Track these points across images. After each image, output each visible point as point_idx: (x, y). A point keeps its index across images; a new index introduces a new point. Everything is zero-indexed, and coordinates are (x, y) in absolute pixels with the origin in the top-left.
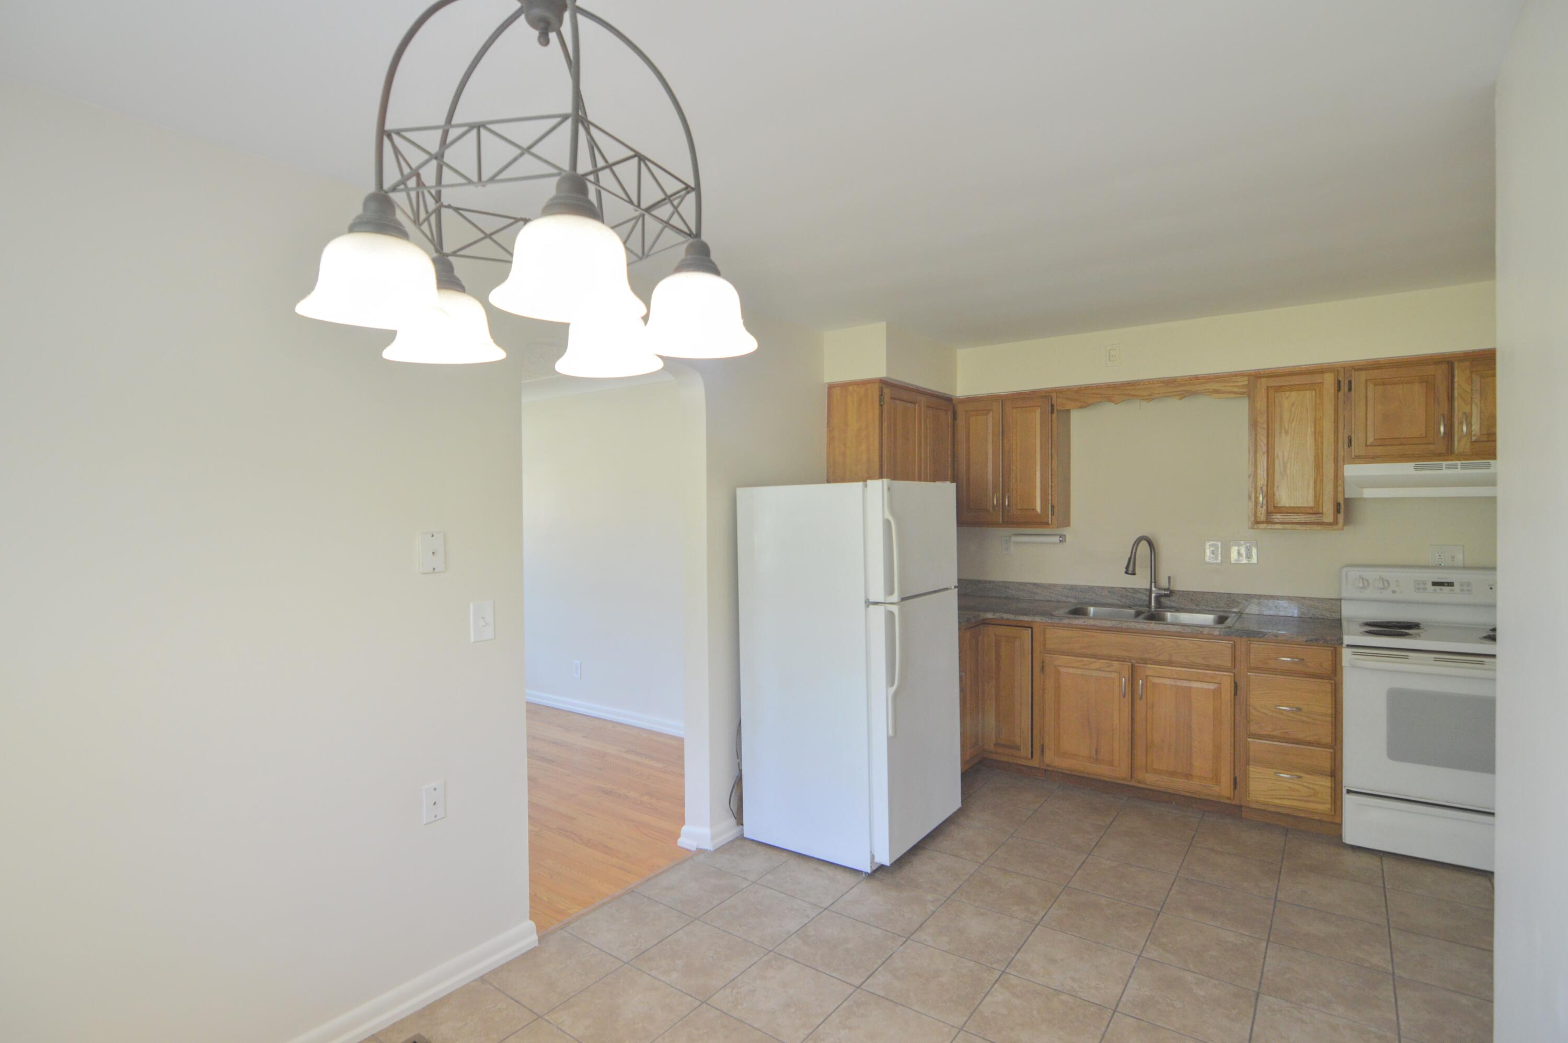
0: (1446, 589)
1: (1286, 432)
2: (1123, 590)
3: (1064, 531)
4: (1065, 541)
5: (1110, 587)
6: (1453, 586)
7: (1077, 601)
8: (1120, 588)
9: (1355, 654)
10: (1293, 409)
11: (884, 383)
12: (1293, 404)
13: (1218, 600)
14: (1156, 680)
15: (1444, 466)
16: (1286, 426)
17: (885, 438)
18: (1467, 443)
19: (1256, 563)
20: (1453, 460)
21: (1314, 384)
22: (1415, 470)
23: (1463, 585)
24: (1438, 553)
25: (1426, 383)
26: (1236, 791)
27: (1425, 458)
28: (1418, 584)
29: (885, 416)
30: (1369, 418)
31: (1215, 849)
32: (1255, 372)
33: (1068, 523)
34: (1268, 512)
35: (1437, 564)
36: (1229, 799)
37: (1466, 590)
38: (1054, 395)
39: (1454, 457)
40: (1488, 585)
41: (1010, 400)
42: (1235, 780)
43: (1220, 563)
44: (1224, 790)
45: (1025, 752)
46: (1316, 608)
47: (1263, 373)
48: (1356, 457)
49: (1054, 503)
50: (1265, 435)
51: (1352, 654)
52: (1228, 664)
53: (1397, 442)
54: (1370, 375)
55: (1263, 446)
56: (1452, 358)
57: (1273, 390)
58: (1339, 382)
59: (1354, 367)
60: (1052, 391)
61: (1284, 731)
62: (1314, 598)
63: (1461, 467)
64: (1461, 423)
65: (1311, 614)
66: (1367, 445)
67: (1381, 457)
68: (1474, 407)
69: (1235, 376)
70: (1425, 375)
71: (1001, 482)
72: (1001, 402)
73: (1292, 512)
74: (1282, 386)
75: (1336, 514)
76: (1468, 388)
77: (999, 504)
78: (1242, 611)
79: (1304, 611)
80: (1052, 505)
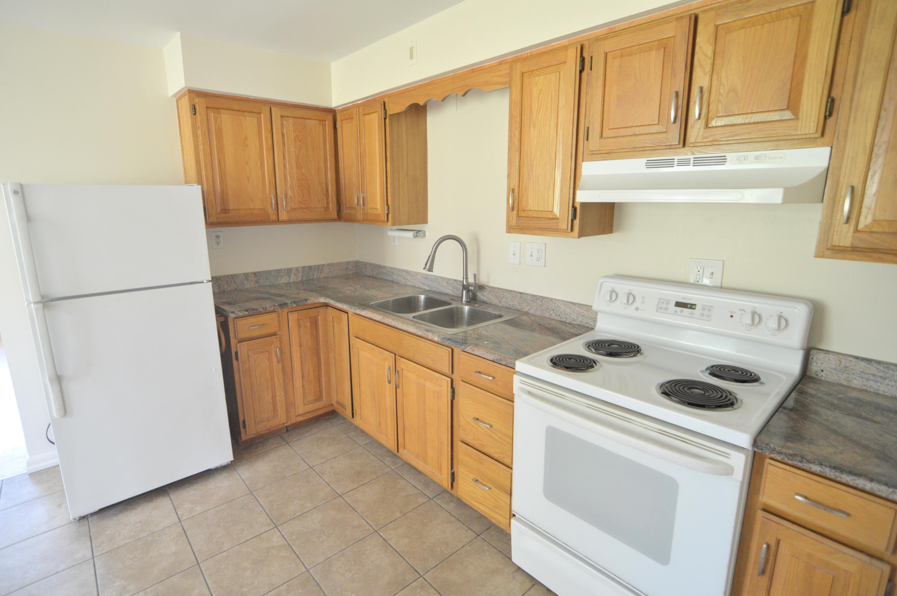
0: (686, 311)
1: (534, 126)
3: (423, 227)
6: (694, 308)
9: (522, 382)
10: (542, 96)
11: (194, 93)
12: (541, 91)
14: (406, 374)
15: (676, 163)
16: (534, 120)
17: (200, 144)
18: (700, 129)
19: (544, 265)
20: (686, 154)
21: (559, 66)
22: (647, 168)
23: (705, 309)
24: (697, 269)
25: (662, 50)
26: (454, 484)
27: (657, 151)
28: (663, 303)
29: (199, 124)
30: (606, 102)
31: (389, 542)
32: (515, 57)
33: (425, 221)
34: (518, 216)
35: (695, 281)
36: (448, 489)
37: (706, 316)
38: (386, 100)
39: (686, 148)
40: (730, 312)
41: (363, 107)
42: (453, 474)
43: (519, 264)
44: (444, 480)
45: (349, 412)
46: (583, 316)
47: (520, 58)
48: (592, 153)
49: (389, 204)
50: (518, 129)
51: (520, 383)
52: (446, 369)
53: (630, 131)
54: (608, 46)
55: (517, 142)
56: (695, 9)
57: (525, 76)
58: (583, 60)
59: (596, 37)
60: (386, 96)
61: (480, 442)
62: (583, 305)
63: (694, 163)
64: (695, 102)
65: (579, 321)
66: (602, 136)
67: (614, 151)
68: (715, 77)
69: (500, 63)
70: (663, 39)
71: (360, 183)
72: (358, 109)
73: (536, 216)
74: (533, 71)
75: (572, 220)
76: (709, 51)
77: (359, 204)
78: (529, 312)
79: (574, 317)
80: (387, 205)
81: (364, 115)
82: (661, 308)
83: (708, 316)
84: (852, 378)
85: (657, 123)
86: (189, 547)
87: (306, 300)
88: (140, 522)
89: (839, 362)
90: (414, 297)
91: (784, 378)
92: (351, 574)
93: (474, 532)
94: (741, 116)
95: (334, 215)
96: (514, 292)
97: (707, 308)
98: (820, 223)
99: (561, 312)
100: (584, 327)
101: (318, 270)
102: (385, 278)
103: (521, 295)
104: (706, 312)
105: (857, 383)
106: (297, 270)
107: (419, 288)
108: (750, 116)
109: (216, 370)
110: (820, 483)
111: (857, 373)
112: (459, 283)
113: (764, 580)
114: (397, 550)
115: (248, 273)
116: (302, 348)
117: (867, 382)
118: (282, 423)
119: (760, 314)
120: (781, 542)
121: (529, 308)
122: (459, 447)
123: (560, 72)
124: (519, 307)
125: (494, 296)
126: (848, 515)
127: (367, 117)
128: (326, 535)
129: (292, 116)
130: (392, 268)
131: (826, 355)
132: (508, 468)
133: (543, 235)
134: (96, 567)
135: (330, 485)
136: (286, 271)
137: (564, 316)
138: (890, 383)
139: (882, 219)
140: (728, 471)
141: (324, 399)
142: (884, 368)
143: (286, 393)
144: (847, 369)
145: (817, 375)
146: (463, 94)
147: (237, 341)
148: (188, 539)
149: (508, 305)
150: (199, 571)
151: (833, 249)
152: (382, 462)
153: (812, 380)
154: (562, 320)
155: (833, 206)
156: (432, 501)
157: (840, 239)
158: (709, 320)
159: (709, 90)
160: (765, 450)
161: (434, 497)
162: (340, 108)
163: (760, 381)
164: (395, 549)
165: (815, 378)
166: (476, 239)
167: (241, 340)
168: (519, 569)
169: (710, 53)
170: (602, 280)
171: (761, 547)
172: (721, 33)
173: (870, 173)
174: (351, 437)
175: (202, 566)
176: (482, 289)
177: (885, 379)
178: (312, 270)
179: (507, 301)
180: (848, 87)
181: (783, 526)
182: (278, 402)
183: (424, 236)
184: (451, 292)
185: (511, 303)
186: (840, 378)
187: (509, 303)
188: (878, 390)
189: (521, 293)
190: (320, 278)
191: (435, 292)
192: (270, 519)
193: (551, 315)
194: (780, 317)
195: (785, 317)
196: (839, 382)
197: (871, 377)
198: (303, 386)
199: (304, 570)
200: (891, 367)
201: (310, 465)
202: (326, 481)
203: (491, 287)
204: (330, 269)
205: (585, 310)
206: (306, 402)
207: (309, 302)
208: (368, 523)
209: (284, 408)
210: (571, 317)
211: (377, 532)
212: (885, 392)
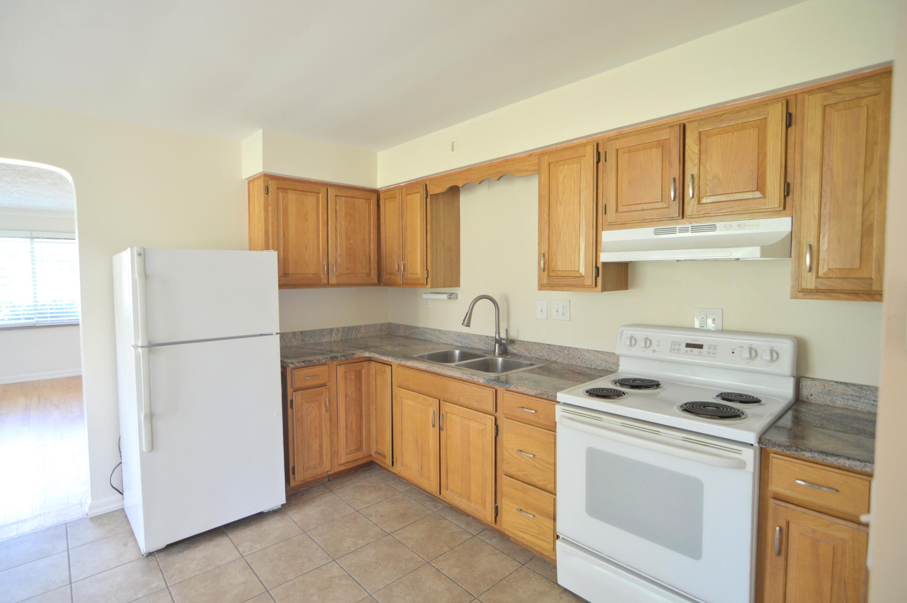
0: (696, 350)
1: (560, 204)
3: (456, 290)
6: (702, 348)
10: (566, 180)
11: (268, 177)
12: (565, 177)
14: (451, 417)
15: (677, 230)
16: (561, 199)
17: (270, 219)
18: (694, 205)
19: (569, 320)
20: (685, 224)
21: (580, 158)
22: (655, 235)
23: (711, 348)
24: (701, 316)
25: (661, 148)
26: (498, 518)
27: (662, 222)
28: (675, 345)
29: (270, 202)
30: (619, 186)
31: (442, 571)
32: (542, 151)
33: (457, 284)
34: (549, 276)
35: (700, 326)
36: (492, 524)
37: (712, 353)
38: (428, 183)
39: (685, 219)
40: (731, 349)
41: (405, 189)
42: (496, 508)
43: (546, 319)
44: (488, 515)
45: (389, 461)
46: (606, 362)
47: (547, 151)
48: (610, 224)
49: (429, 269)
50: (547, 206)
51: (562, 411)
52: (491, 409)
53: (639, 207)
54: (620, 144)
55: (545, 216)
56: (683, 120)
57: (552, 166)
58: (599, 154)
59: (609, 138)
60: (427, 180)
61: (524, 473)
62: (606, 352)
63: (691, 230)
64: (689, 186)
65: (603, 366)
66: (617, 211)
67: (627, 222)
68: (702, 168)
69: (530, 155)
70: (661, 140)
71: (401, 252)
72: (401, 190)
73: (564, 275)
74: (559, 161)
75: (596, 278)
76: (696, 149)
77: (399, 269)
78: (557, 361)
79: (598, 363)
80: (427, 270)
81: (407, 195)
82: (674, 349)
83: (714, 354)
84: (835, 399)
85: (661, 201)
86: (256, 577)
87: (353, 354)
88: (205, 558)
89: (824, 387)
90: (450, 351)
91: (780, 400)
92: (411, 597)
93: (519, 562)
94: (724, 196)
95: (375, 280)
96: (543, 344)
97: (712, 347)
98: (791, 272)
99: (586, 360)
100: (608, 371)
101: (356, 330)
102: (417, 338)
103: (550, 347)
104: (712, 351)
105: (840, 403)
106: (338, 330)
107: (451, 345)
108: (730, 195)
109: (277, 414)
110: (812, 467)
111: (838, 395)
112: (491, 339)
113: (782, 558)
114: (450, 577)
115: (296, 332)
116: (347, 399)
117: (847, 402)
118: (326, 471)
119: (756, 349)
120: (790, 523)
121: (557, 357)
122: (504, 480)
123: (580, 163)
124: (547, 357)
125: (524, 349)
126: (837, 491)
127: (409, 197)
128: (381, 567)
129: (345, 195)
130: (424, 328)
131: (813, 381)
132: (550, 494)
133: (571, 291)
134: (172, 594)
135: (377, 525)
136: (328, 331)
137: (589, 362)
138: (865, 401)
139: (834, 267)
140: (741, 465)
141: (364, 450)
142: (858, 388)
143: (331, 442)
144: (831, 392)
145: (808, 399)
146: (497, 178)
147: (293, 390)
148: (253, 571)
149: (537, 356)
150: (269, 596)
151: (803, 292)
152: (424, 506)
153: (803, 402)
154: (588, 366)
155: (799, 259)
156: (476, 538)
157: (807, 283)
158: (715, 357)
159: (698, 176)
160: (768, 445)
161: (477, 534)
162: (383, 189)
163: (761, 403)
164: (448, 577)
165: (806, 402)
166: (506, 300)
167: (297, 389)
168: (565, 590)
169: (697, 151)
170: (622, 328)
171: (775, 530)
172: (703, 137)
173: (821, 235)
174: (391, 485)
175: (271, 593)
176: (512, 343)
177: (861, 398)
178: (351, 330)
179: (537, 352)
180: (798, 175)
181: (790, 508)
182: (324, 450)
183: (457, 298)
184: (483, 347)
185: (540, 354)
186: (826, 400)
187: (538, 354)
188: (856, 407)
189: (549, 345)
190: (357, 338)
191: (467, 348)
192: (327, 554)
193: (577, 362)
194: (772, 351)
195: (776, 350)
196: (826, 404)
197: (850, 398)
198: (346, 436)
199: (367, 595)
200: (864, 387)
201: (356, 509)
202: (374, 522)
203: (521, 341)
204: (366, 330)
205: (608, 357)
206: (348, 452)
207: (356, 356)
208: (420, 556)
209: (329, 457)
210: (595, 363)
211: (429, 563)
212: (862, 409)
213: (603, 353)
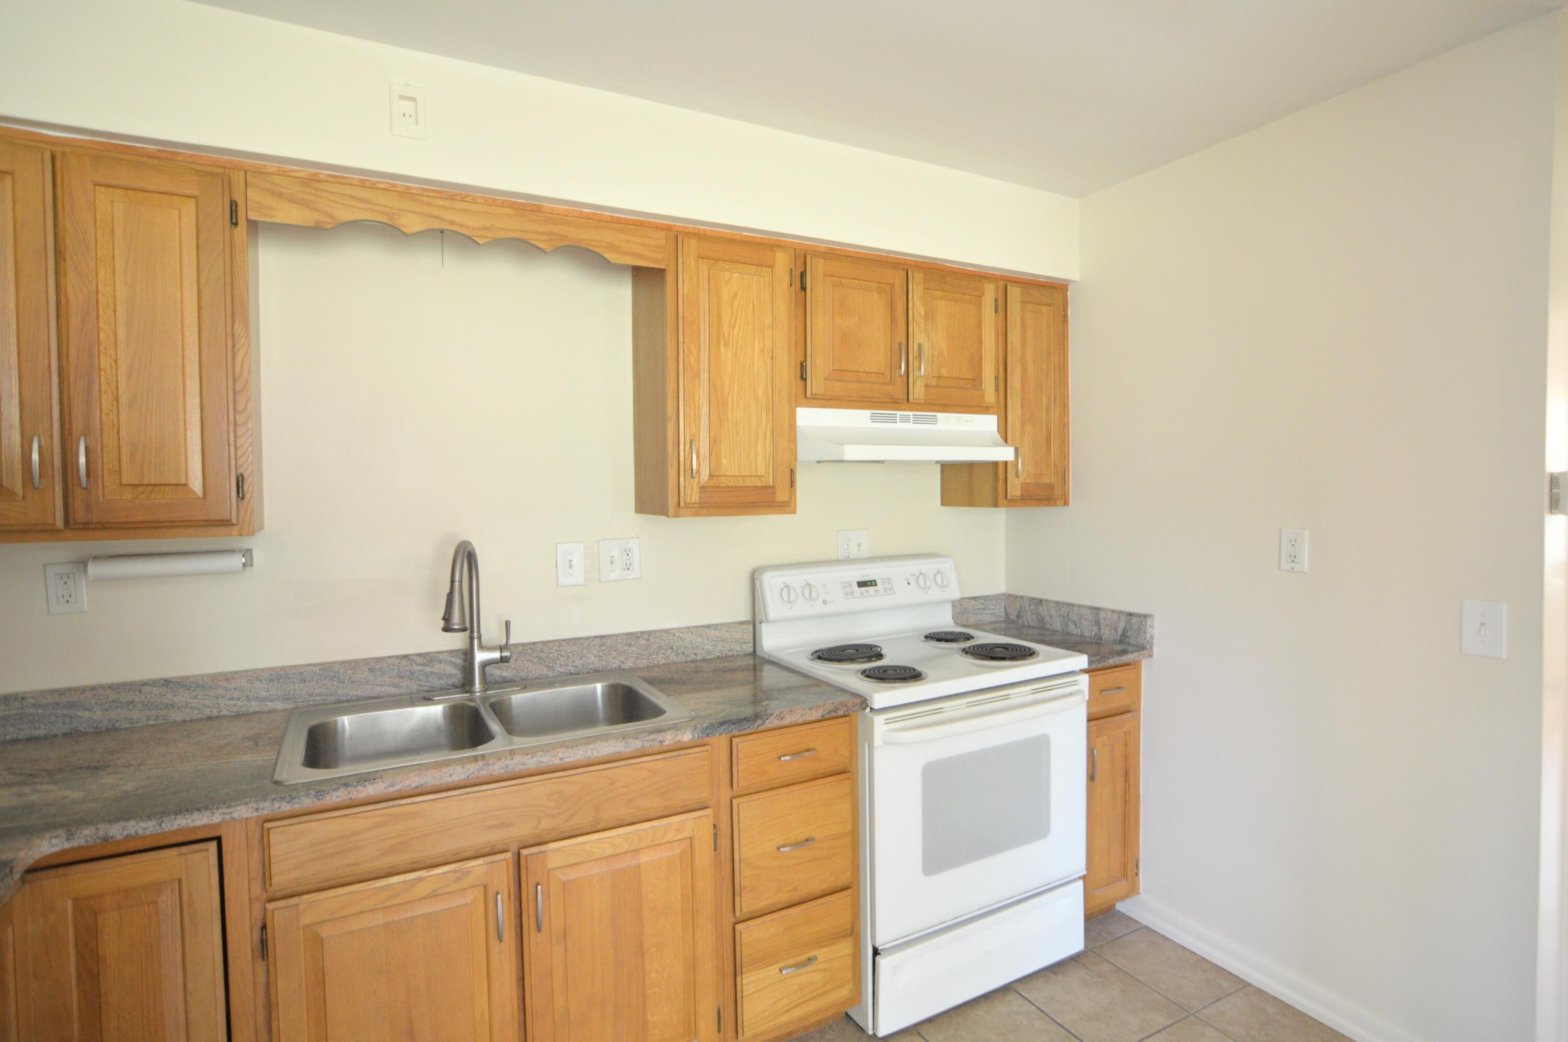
0: (870, 590)
2: (404, 662)
3: (246, 543)
4: (252, 565)
5: (373, 659)
6: (876, 585)
7: (290, 706)
8: (397, 657)
9: (888, 722)
10: (736, 303)
13: (585, 651)
14: (570, 875)
15: (899, 418)
18: (921, 386)
20: (909, 412)
21: (761, 267)
22: (872, 422)
23: (885, 582)
25: (883, 295)
28: (843, 588)
35: (845, 557)
37: (888, 589)
38: (238, 177)
39: (913, 406)
40: (905, 579)
43: (581, 583)
46: (724, 641)
48: (814, 396)
49: (244, 470)
51: (885, 724)
53: (856, 377)
56: (906, 265)
57: (703, 264)
60: (235, 165)
61: (791, 887)
62: (721, 625)
63: (914, 421)
65: (718, 650)
67: (840, 398)
68: (927, 338)
70: (882, 283)
73: (734, 485)
74: (719, 260)
75: (791, 488)
76: (922, 310)
79: (708, 648)
80: (237, 473)
82: (847, 594)
84: (969, 617)
89: (961, 606)
96: (587, 638)
97: (888, 581)
99: (685, 648)
103: (604, 640)
105: (971, 620)
112: (417, 660)
119: (927, 575)
121: (622, 659)
126: (1122, 688)
132: (844, 891)
137: (691, 651)
149: (571, 668)
154: (689, 659)
157: (1015, 490)
158: (897, 593)
163: (972, 635)
172: (928, 296)
173: (1023, 438)
179: (570, 661)
187: (574, 664)
189: (602, 637)
193: (668, 657)
210: (703, 649)
213: (716, 626)
